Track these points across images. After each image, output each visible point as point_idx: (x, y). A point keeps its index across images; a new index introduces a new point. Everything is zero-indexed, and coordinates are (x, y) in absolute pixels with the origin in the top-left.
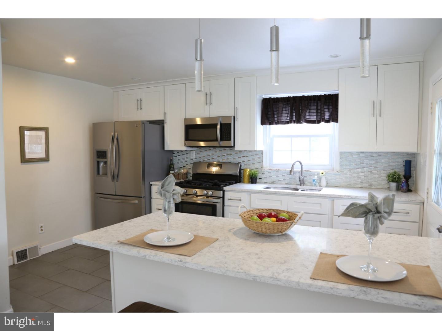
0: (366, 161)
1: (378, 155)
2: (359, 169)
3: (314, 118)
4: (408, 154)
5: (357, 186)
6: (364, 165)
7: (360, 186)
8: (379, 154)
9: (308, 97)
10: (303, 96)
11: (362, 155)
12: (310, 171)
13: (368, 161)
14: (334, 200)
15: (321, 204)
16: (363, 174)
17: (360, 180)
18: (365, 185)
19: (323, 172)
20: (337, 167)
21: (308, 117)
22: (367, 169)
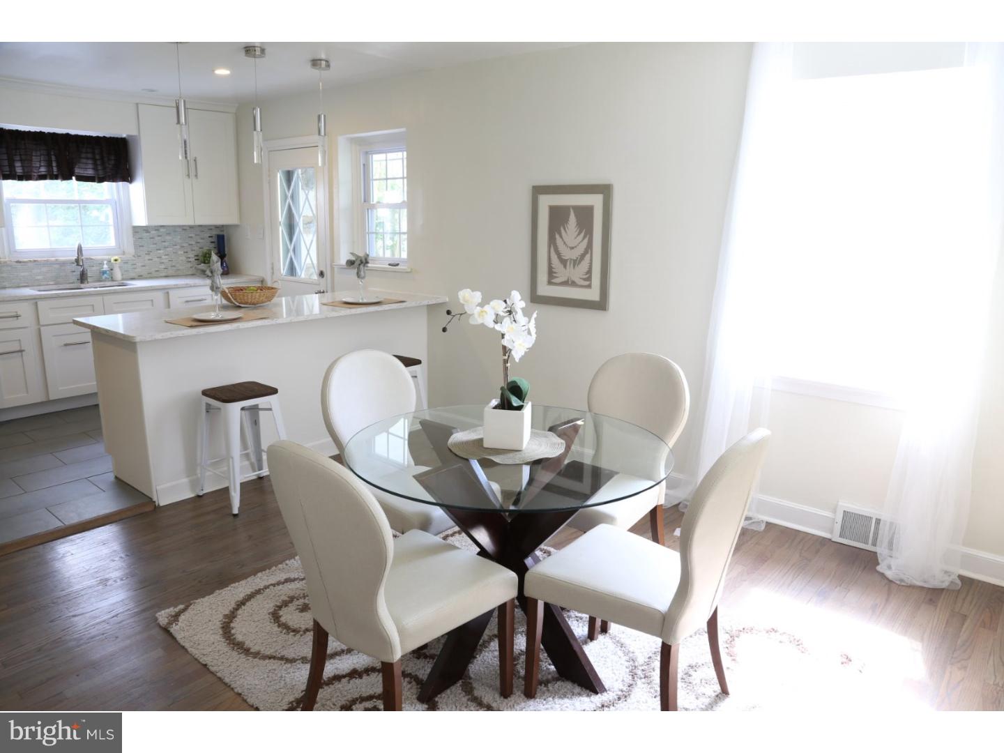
0: (168, 238)
1: (183, 229)
2: (160, 250)
3: (90, 172)
4: (217, 227)
5: (161, 275)
6: (166, 244)
7: (164, 274)
8: (185, 228)
9: (77, 136)
10: (68, 135)
11: (162, 230)
12: (92, 259)
13: (170, 238)
14: (168, 293)
15: (152, 301)
16: (167, 257)
17: (163, 266)
18: (171, 272)
19: (116, 257)
20: (130, 249)
21: (77, 171)
22: (171, 249)
